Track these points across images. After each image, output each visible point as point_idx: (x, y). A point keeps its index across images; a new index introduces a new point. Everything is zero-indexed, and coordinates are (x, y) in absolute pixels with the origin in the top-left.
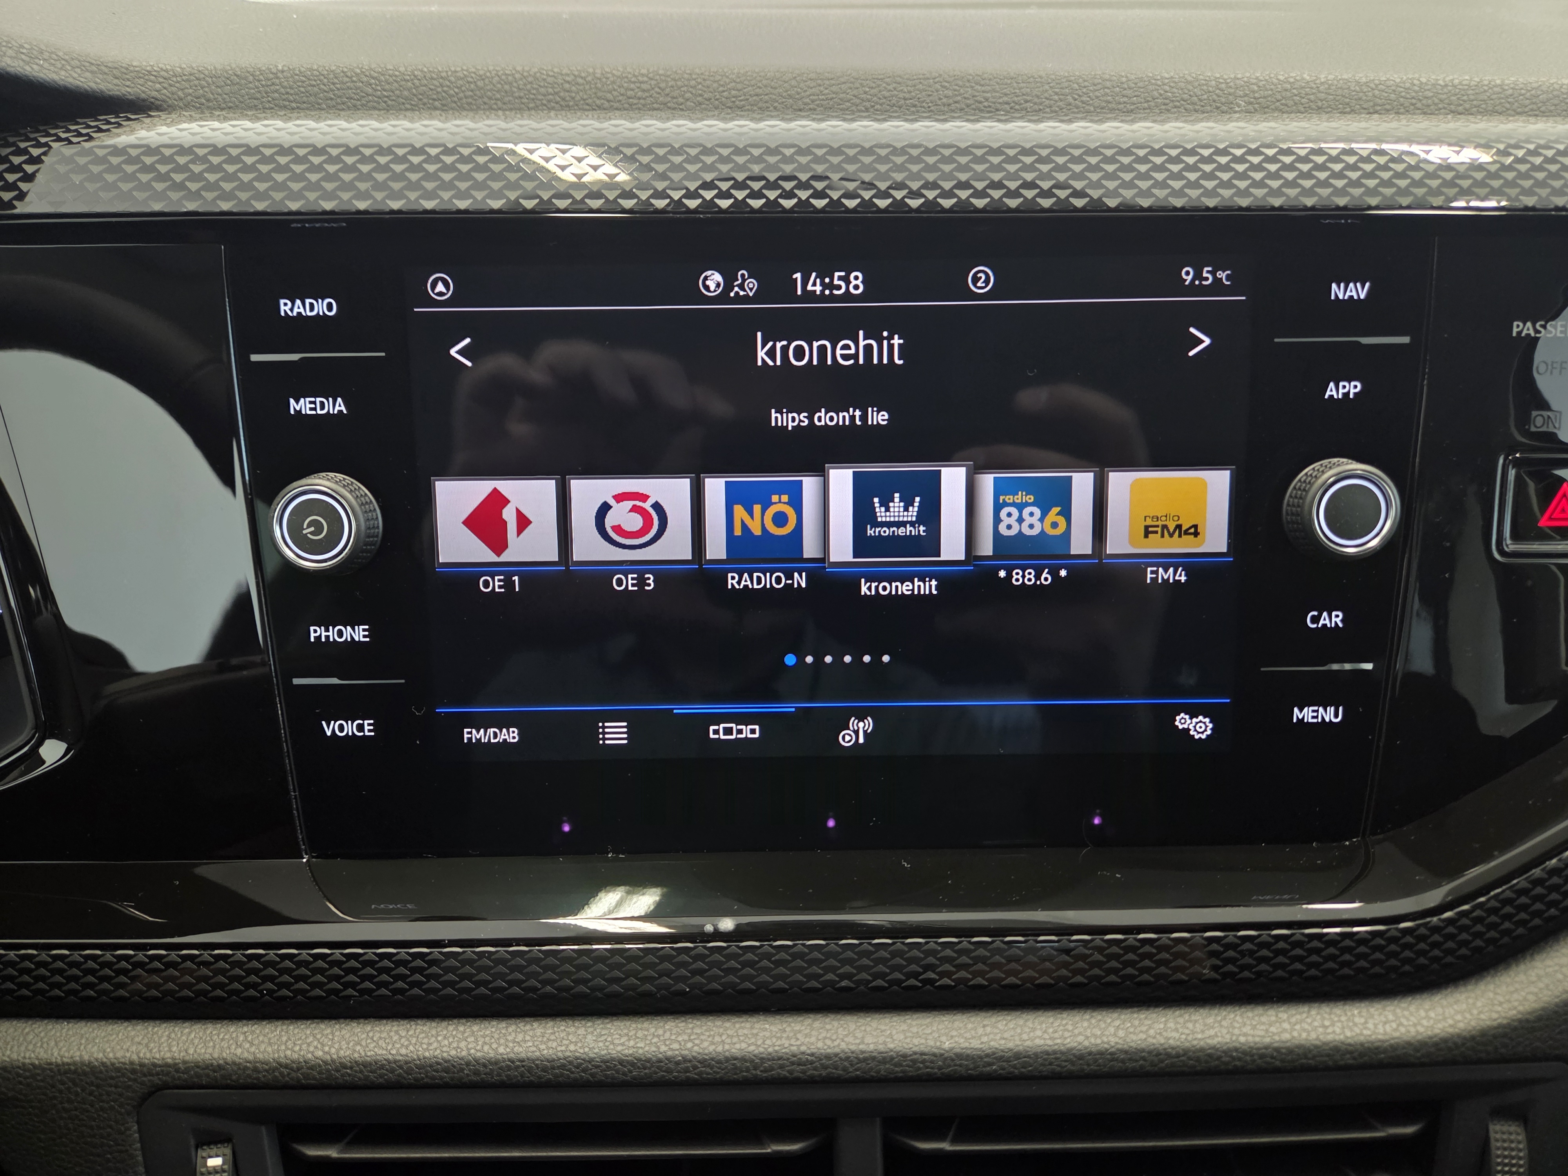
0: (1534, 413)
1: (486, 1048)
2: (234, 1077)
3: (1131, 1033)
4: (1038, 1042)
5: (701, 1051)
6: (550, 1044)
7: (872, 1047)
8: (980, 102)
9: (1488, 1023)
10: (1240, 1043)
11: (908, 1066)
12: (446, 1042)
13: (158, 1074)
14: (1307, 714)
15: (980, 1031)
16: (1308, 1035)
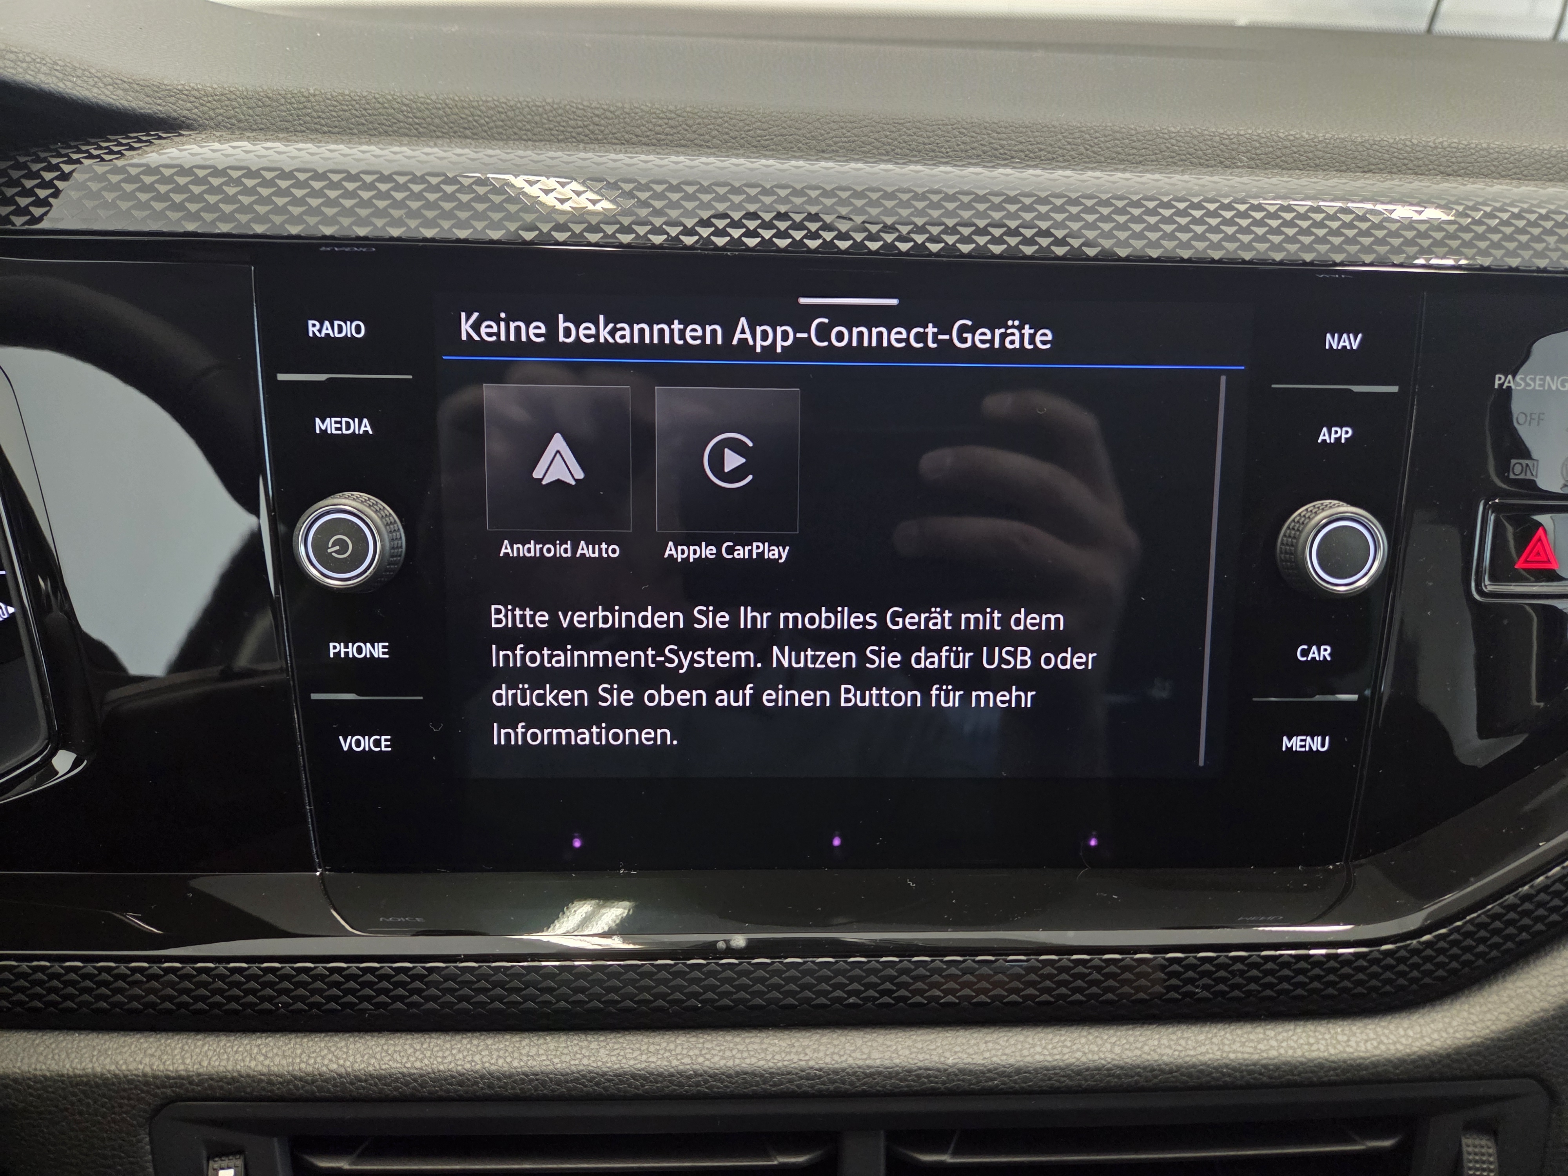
0: (1513, 461)
1: (501, 1062)
2: (248, 1090)
3: (1126, 1049)
4: (1038, 1058)
5: (712, 1065)
6: (563, 1058)
7: (878, 1062)
8: (996, 150)
9: (1463, 1041)
10: (1231, 1060)
11: (913, 1081)
12: (461, 1056)
13: (171, 1086)
14: (1295, 743)
15: (983, 1047)
16: (1295, 1052)
